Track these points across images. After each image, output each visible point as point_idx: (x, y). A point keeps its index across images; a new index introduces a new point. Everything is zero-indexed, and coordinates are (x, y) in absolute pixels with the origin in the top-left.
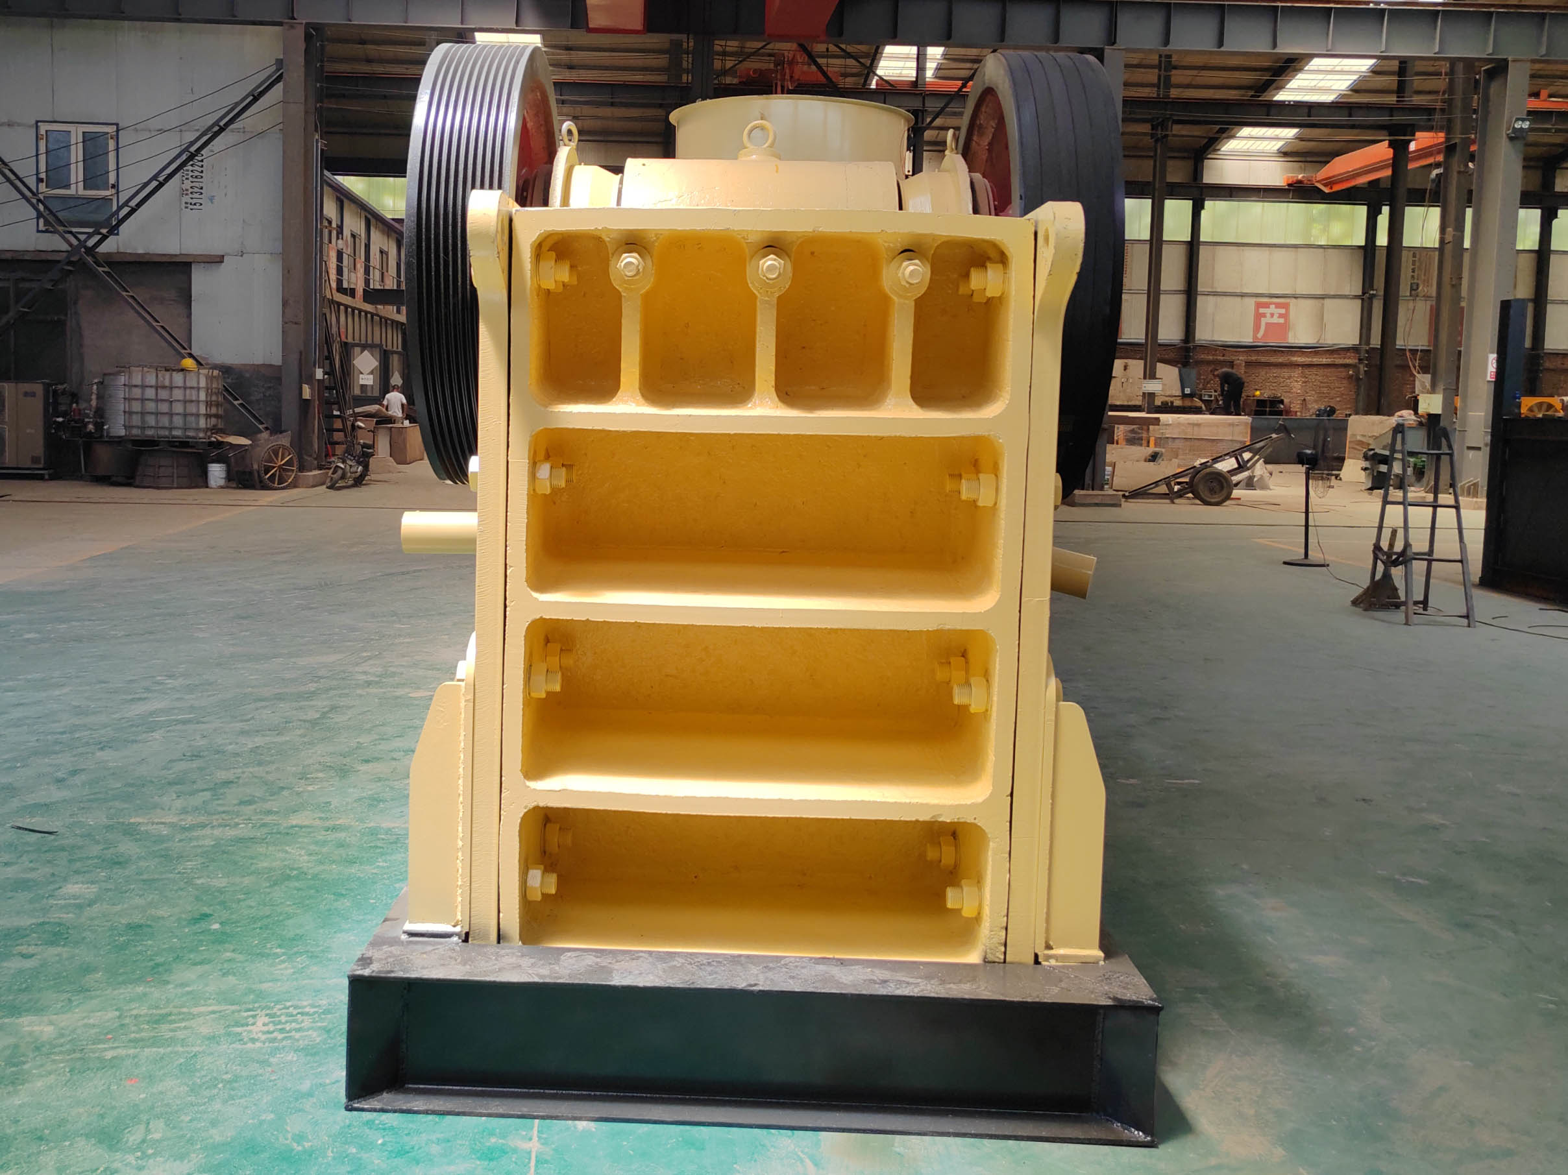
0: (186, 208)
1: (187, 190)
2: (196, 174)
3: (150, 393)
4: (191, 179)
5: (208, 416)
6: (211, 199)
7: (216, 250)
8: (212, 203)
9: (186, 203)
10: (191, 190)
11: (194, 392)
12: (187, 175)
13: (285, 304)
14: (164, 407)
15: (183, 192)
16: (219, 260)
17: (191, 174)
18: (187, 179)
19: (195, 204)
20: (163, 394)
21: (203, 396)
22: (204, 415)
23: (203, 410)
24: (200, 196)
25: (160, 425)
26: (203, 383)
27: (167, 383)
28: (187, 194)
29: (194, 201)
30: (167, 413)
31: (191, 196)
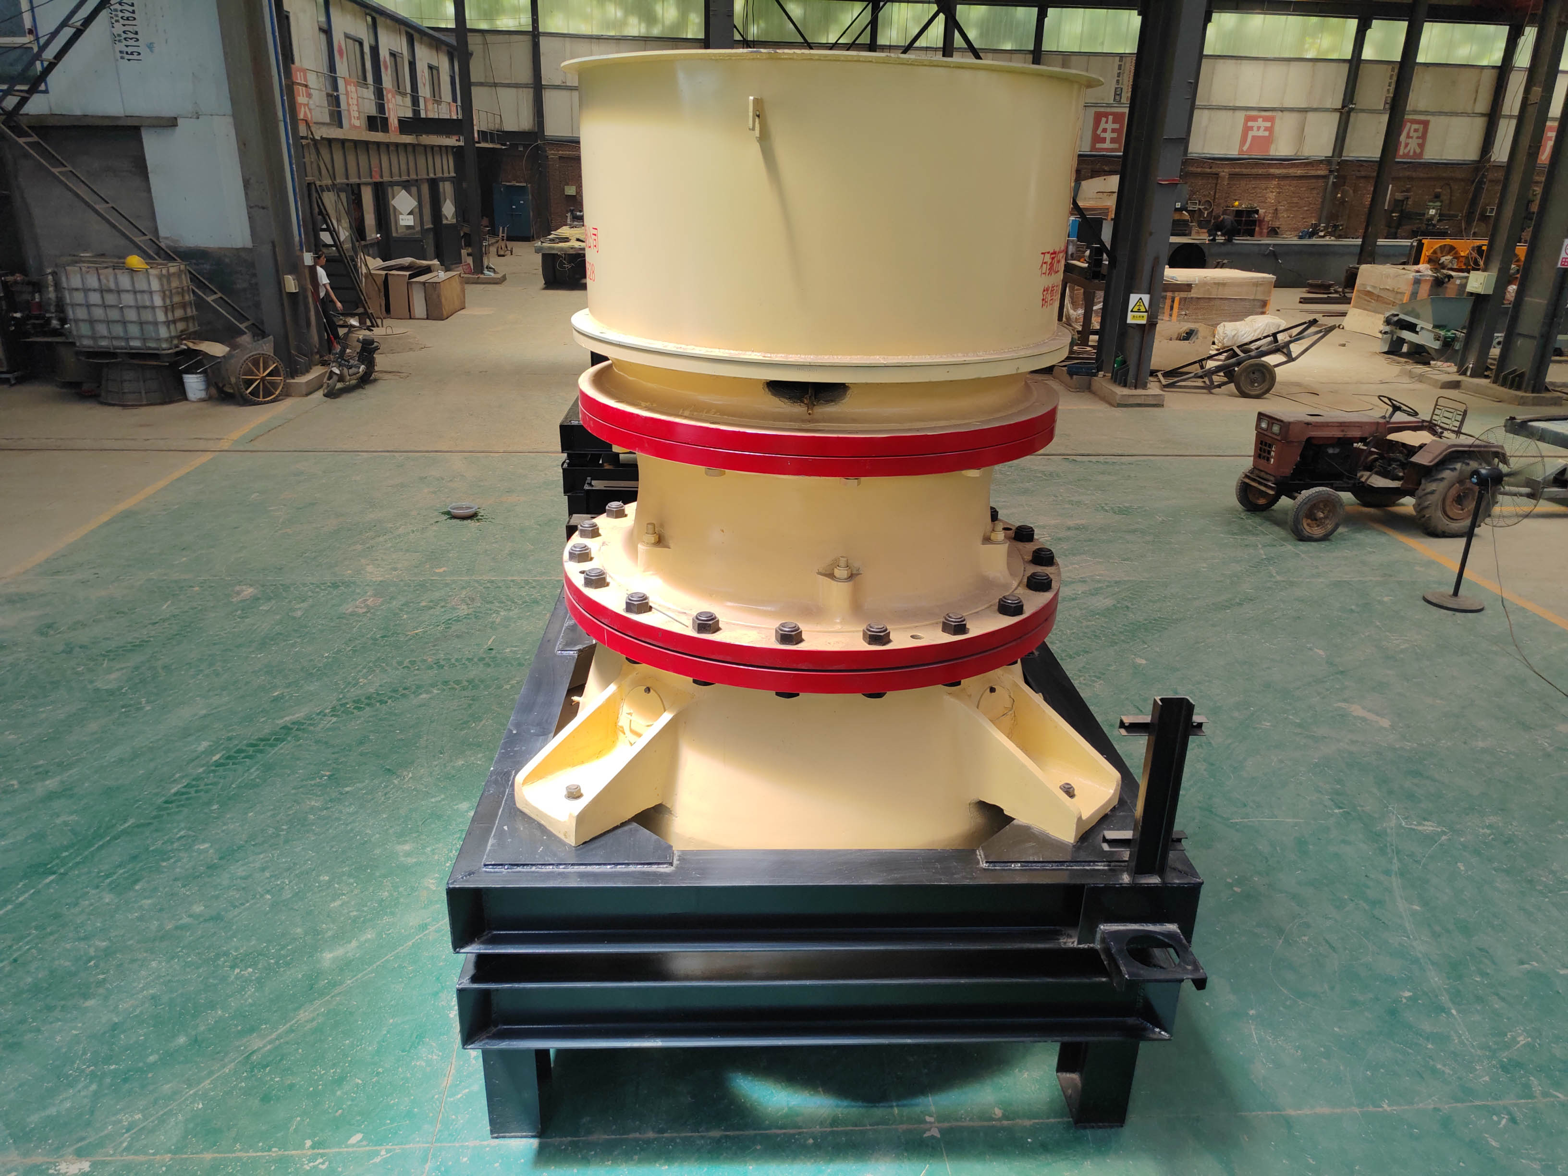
0: (122, 58)
1: (119, 35)
2: (127, 14)
3: (95, 298)
4: (121, 20)
5: (168, 323)
6: (150, 46)
7: (167, 112)
8: (152, 51)
9: (121, 52)
10: (124, 36)
11: (146, 297)
12: (117, 16)
13: (246, 184)
14: (114, 315)
15: (116, 39)
16: (171, 123)
17: (121, 14)
18: (117, 21)
19: (132, 53)
20: (110, 299)
21: (158, 301)
22: (165, 322)
23: (161, 317)
24: (136, 43)
25: (114, 334)
26: (155, 285)
27: (112, 285)
28: (120, 41)
29: (130, 50)
30: (119, 321)
31: (125, 43)
